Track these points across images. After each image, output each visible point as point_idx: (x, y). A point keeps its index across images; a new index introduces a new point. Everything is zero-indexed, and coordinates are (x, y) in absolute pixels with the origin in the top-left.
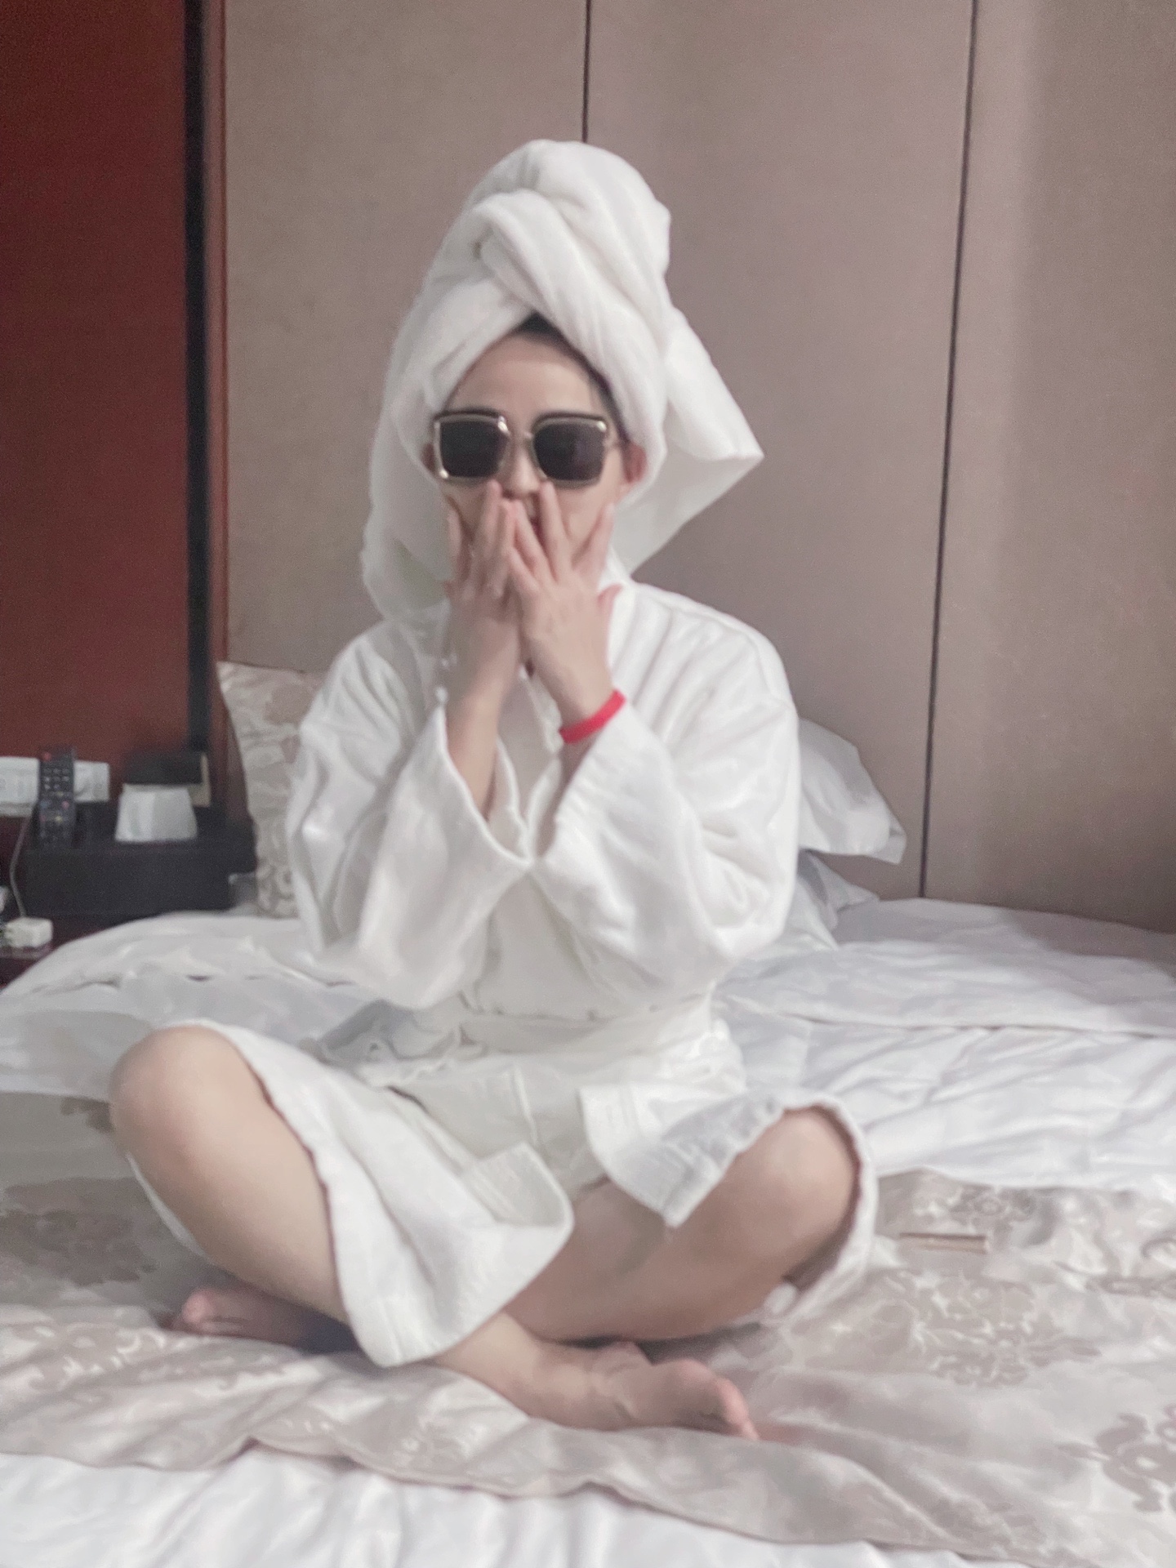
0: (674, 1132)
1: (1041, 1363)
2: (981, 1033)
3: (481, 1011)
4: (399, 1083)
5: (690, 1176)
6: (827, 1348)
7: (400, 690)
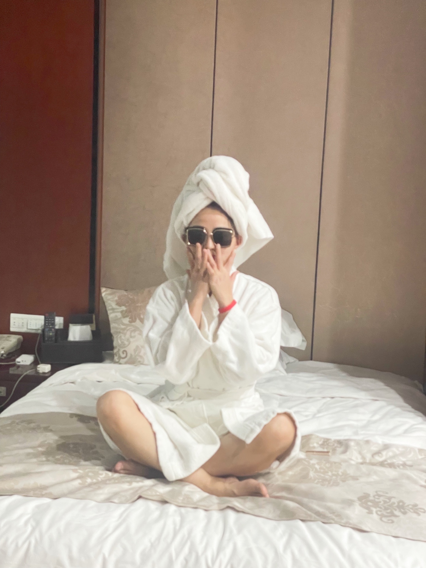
0: (248, 420)
1: (344, 481)
2: (329, 399)
3: (193, 388)
4: (171, 407)
5: (252, 431)
6: (287, 478)
7: (175, 299)
